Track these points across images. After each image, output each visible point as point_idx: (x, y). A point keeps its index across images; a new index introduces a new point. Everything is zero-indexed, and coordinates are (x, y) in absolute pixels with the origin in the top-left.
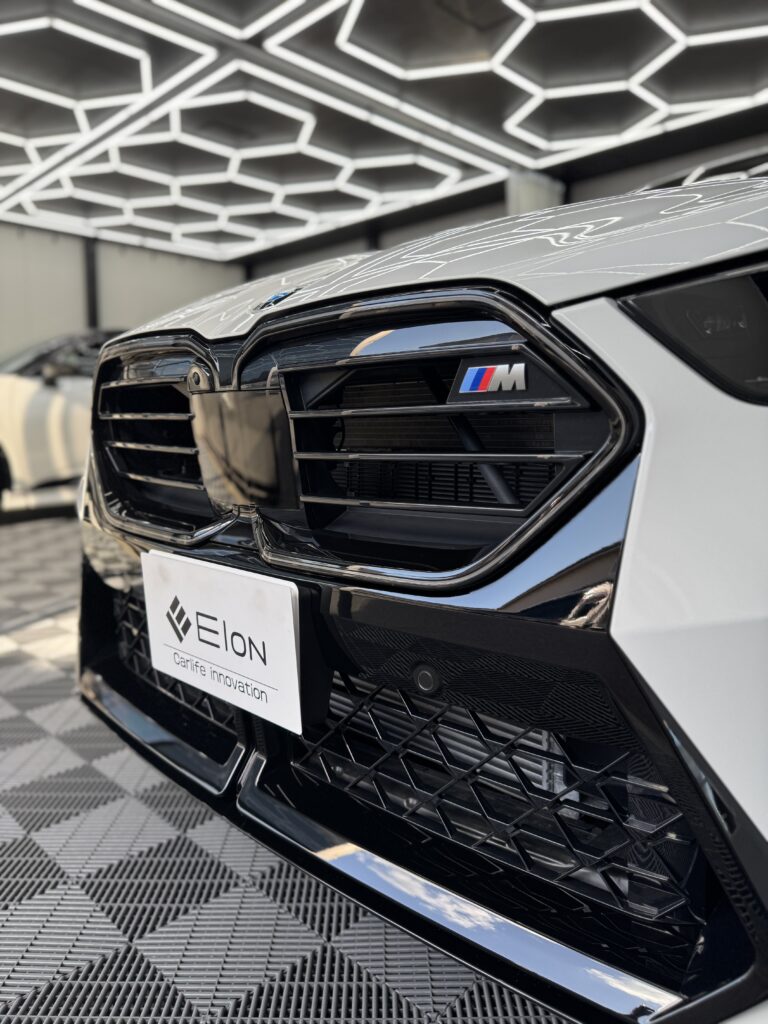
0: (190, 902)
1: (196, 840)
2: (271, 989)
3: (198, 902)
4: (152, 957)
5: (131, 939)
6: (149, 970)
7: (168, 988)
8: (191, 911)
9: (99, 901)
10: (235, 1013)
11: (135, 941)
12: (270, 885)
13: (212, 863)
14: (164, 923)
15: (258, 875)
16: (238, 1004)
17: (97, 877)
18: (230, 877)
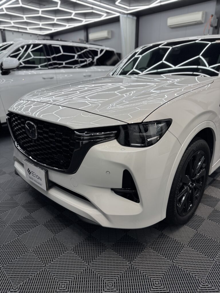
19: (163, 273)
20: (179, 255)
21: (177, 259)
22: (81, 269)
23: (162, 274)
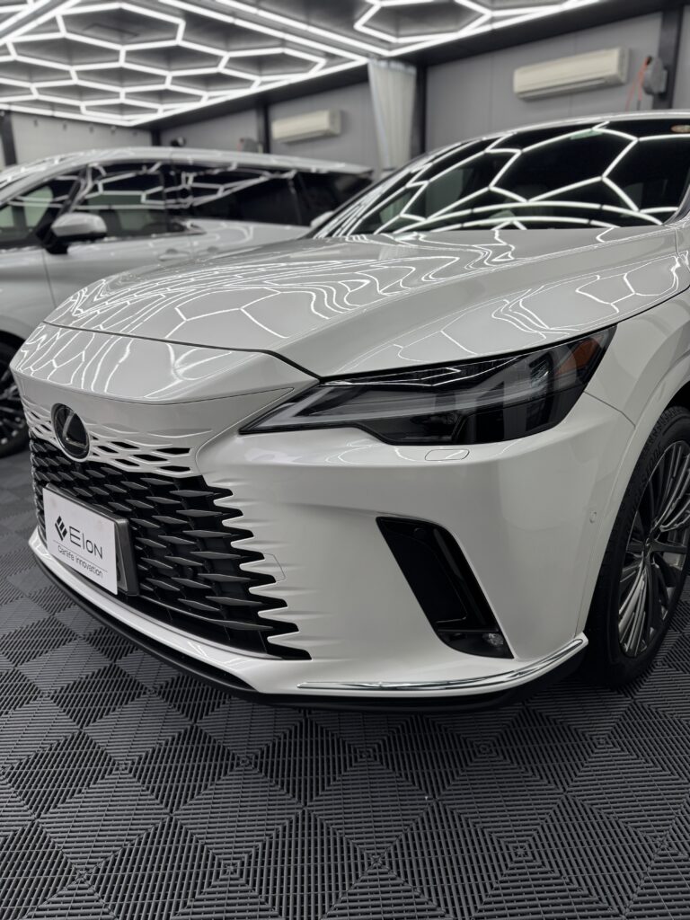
0: (116, 704)
1: (122, 667)
2: (160, 750)
3: (121, 704)
4: (94, 736)
5: (82, 727)
6: (91, 743)
7: (102, 752)
8: (117, 709)
9: (62, 706)
10: (139, 763)
11: (84, 728)
12: (165, 692)
13: (131, 680)
14: (101, 717)
15: (159, 687)
16: (140, 759)
17: (60, 692)
18: (141, 689)
19: (538, 824)
20: (582, 769)
21: (576, 782)
22: (283, 819)
23: (533, 825)
